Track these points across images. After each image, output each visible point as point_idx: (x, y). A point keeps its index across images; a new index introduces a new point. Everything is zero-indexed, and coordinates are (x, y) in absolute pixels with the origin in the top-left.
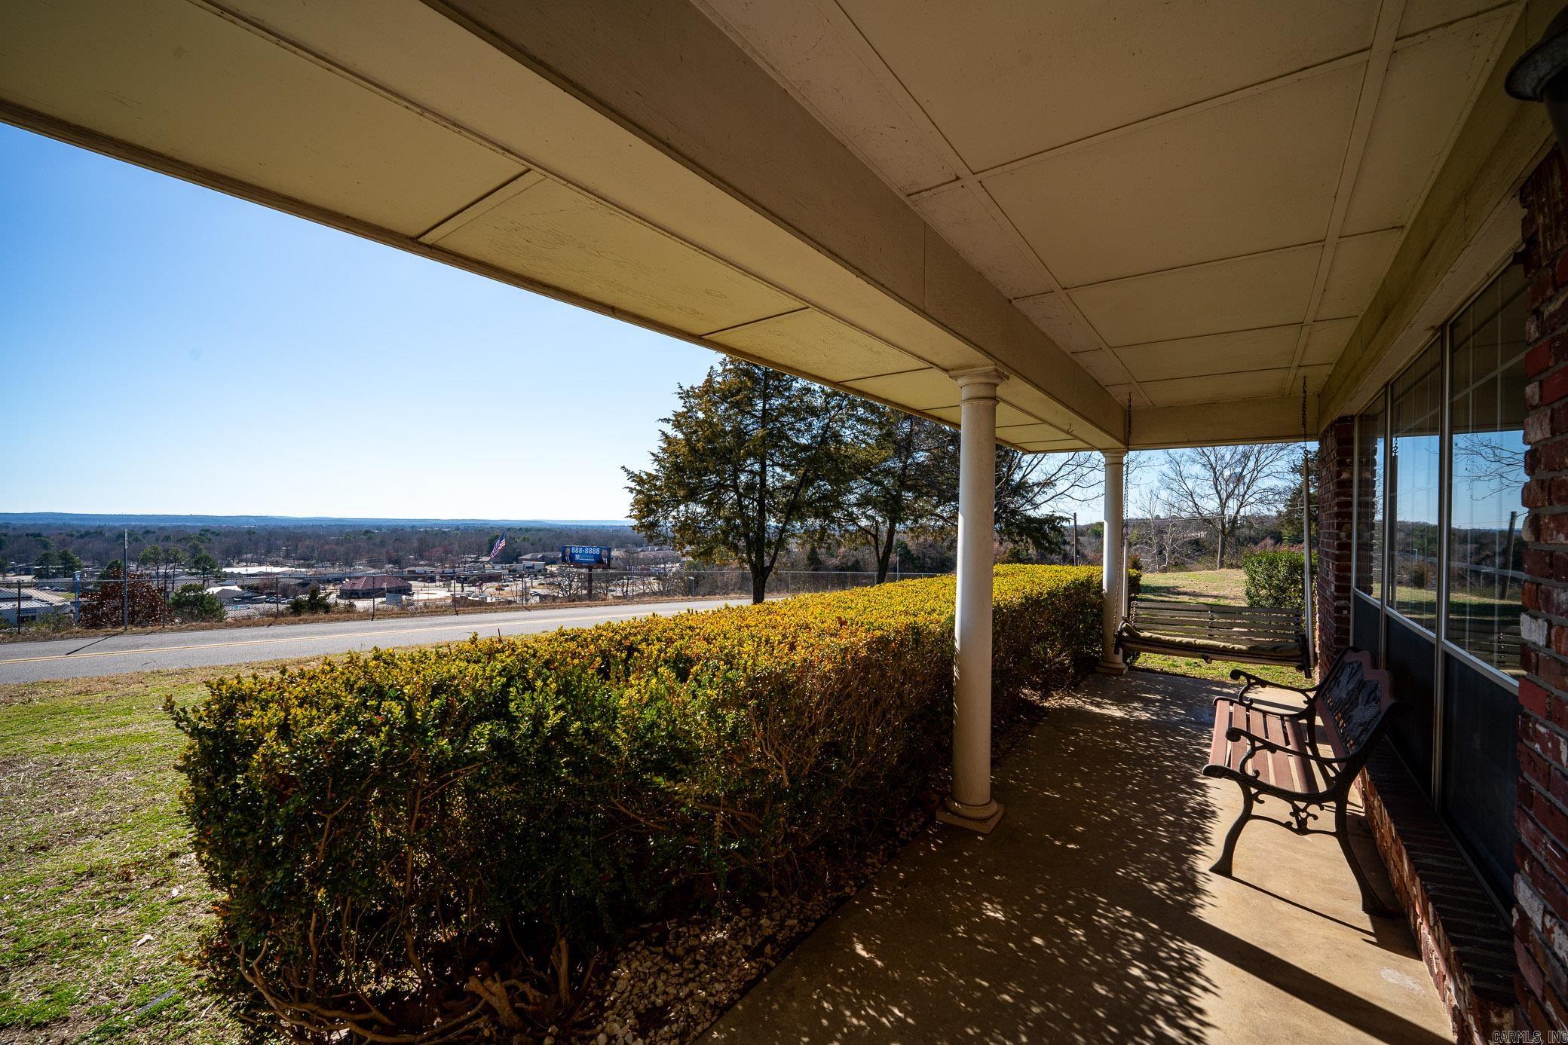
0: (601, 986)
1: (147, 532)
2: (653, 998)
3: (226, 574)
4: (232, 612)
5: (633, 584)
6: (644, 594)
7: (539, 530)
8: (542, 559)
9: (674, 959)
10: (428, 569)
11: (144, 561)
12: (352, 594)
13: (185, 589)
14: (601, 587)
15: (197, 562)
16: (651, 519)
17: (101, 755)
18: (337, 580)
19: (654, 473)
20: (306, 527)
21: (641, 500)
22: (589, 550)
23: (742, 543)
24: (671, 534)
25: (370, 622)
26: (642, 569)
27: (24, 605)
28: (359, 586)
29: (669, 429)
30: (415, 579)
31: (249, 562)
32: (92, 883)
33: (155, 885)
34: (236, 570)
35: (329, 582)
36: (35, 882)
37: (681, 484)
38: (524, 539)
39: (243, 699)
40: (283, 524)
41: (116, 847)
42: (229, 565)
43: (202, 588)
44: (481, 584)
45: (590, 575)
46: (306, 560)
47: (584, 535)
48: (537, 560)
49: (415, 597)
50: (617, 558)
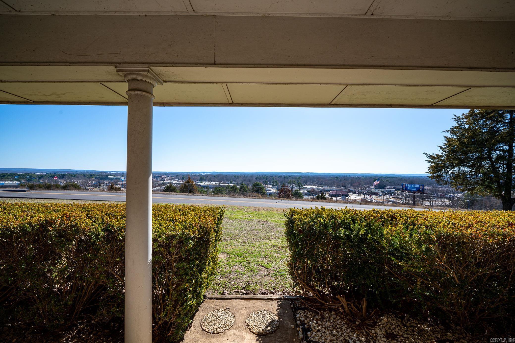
0: (377, 319)
1: (289, 176)
2: (393, 331)
3: (304, 187)
4: (305, 197)
5: (435, 201)
6: (441, 206)
7: (393, 177)
8: (394, 188)
9: (405, 326)
10: (354, 189)
11: (289, 183)
12: (331, 195)
13: (296, 191)
14: (420, 201)
15: (298, 184)
16: (439, 173)
17: (278, 224)
18: (329, 191)
19: (440, 154)
20: (321, 175)
21: (433, 166)
22: (414, 186)
23: (495, 186)
24: (450, 181)
25: (335, 204)
26: (441, 195)
27: (270, 192)
28: (334, 193)
29: (449, 135)
30: (350, 192)
31: (309, 185)
32: (275, 247)
33: (284, 251)
34: (306, 187)
35: (327, 191)
36: (268, 244)
37: (454, 158)
38: (387, 181)
39: (295, 212)
40: (317, 175)
41: (279, 242)
42: (305, 185)
43: (299, 191)
44: (371, 196)
45: (414, 196)
46: (321, 185)
47: (412, 180)
48: (392, 189)
49: (350, 198)
50: (428, 190)
